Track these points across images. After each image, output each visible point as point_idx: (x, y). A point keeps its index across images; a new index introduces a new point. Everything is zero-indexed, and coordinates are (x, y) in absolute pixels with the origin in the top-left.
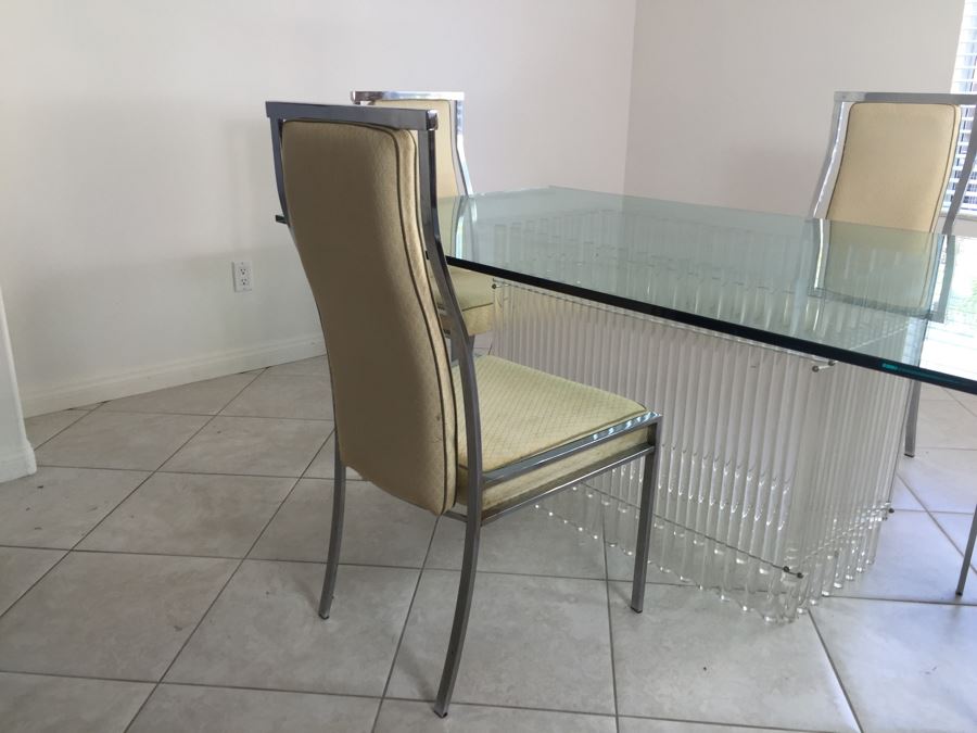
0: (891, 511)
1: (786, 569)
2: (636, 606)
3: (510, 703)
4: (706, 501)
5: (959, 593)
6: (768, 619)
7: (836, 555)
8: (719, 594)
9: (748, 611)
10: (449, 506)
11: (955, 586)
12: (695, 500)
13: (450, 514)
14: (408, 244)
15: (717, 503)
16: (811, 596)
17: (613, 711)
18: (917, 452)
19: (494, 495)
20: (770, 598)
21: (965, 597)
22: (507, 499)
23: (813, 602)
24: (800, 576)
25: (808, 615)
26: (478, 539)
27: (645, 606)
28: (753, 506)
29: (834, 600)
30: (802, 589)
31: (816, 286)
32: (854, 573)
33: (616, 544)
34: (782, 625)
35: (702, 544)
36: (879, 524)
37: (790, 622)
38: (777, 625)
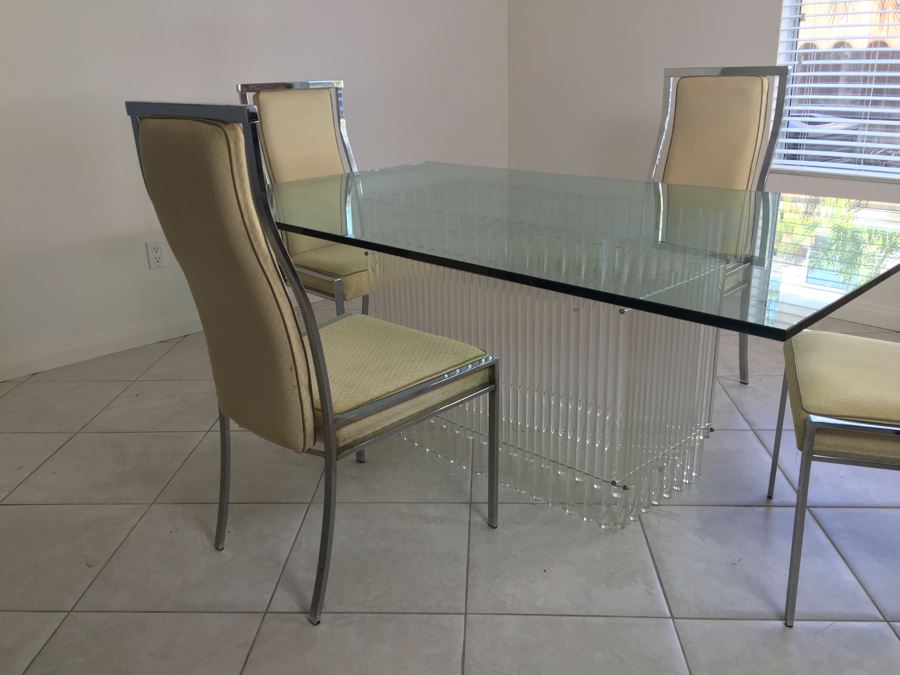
0: (712, 430)
1: (614, 483)
2: (492, 524)
3: (375, 610)
4: (548, 431)
5: (770, 497)
6: (603, 527)
7: (661, 470)
8: (565, 509)
9: (588, 521)
10: (310, 444)
11: (766, 491)
12: (540, 430)
13: (310, 451)
14: (246, 221)
15: (557, 431)
16: (640, 505)
17: (463, 610)
18: (750, 380)
19: (347, 433)
20: (604, 508)
21: (775, 500)
22: (361, 436)
23: (644, 511)
24: (625, 488)
25: (638, 523)
26: (335, 472)
27: (500, 522)
28: (575, 431)
29: (663, 508)
30: (631, 499)
31: (660, 240)
32: (680, 484)
33: (481, 472)
34: (616, 531)
35: (548, 467)
36: (701, 441)
37: (623, 528)
38: (611, 531)
